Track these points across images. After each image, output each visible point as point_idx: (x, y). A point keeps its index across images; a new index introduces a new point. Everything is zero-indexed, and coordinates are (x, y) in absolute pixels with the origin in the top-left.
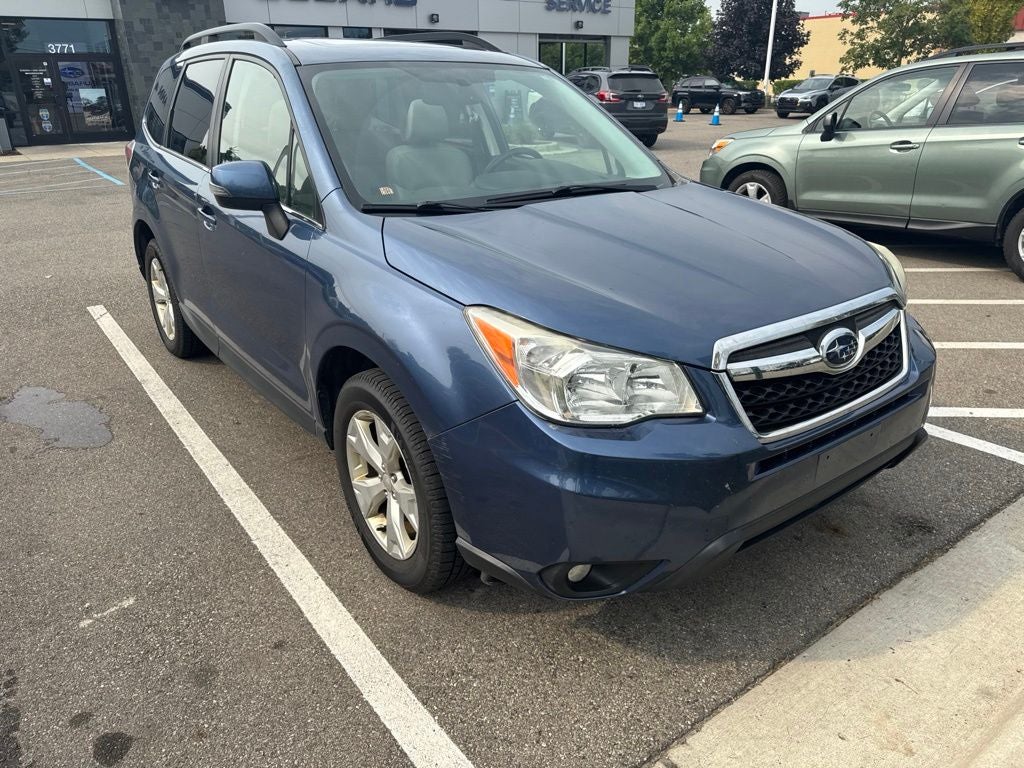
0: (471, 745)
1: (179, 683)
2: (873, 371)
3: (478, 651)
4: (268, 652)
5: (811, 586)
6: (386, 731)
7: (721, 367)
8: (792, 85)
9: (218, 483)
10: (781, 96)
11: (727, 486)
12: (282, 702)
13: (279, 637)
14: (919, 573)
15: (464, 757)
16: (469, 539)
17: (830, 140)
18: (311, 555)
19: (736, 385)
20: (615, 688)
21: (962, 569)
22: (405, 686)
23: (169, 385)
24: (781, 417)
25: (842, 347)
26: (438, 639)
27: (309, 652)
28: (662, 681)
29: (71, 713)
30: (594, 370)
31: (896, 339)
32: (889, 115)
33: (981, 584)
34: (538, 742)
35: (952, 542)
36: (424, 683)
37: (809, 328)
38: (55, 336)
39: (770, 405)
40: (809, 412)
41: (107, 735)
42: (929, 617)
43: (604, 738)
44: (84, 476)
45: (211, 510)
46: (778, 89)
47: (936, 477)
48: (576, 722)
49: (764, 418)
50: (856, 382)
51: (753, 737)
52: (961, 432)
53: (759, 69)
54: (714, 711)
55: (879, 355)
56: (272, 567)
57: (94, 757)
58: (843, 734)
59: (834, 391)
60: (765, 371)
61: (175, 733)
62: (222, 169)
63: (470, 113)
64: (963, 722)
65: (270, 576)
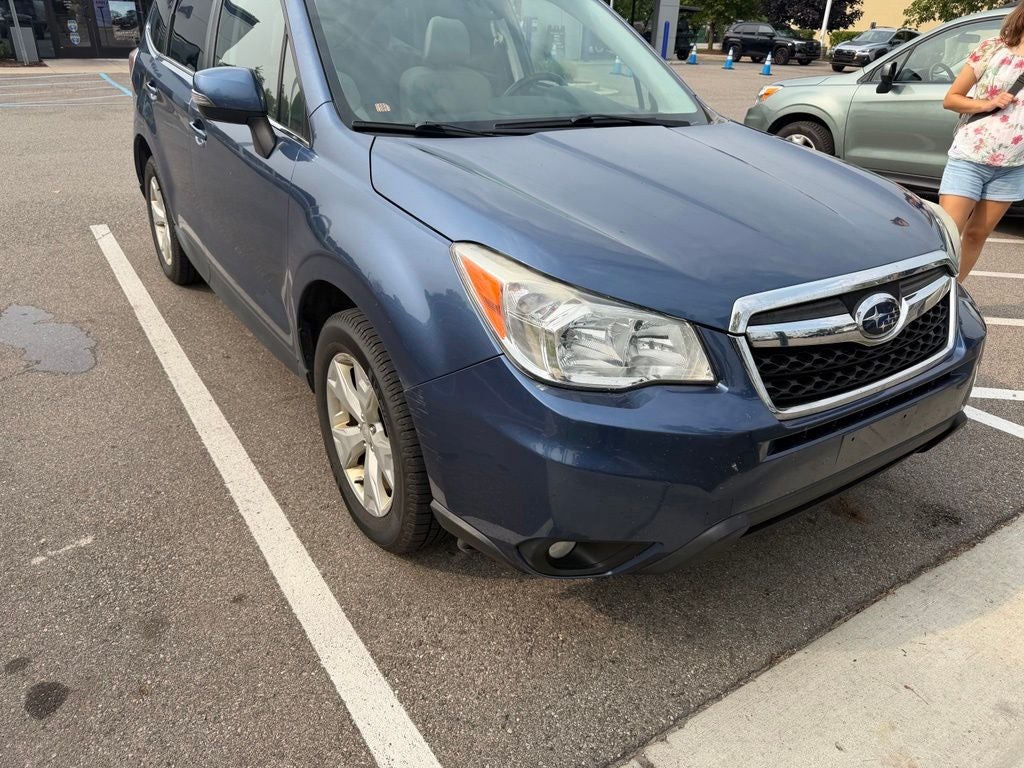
0: (430, 725)
1: (127, 633)
2: (914, 345)
3: (451, 621)
4: (225, 606)
5: (820, 574)
6: (340, 703)
7: (740, 330)
8: (850, 37)
9: (198, 420)
10: (838, 47)
11: (734, 466)
12: (231, 662)
13: (239, 590)
14: (942, 568)
15: (421, 737)
16: (444, 502)
17: (887, 92)
18: (285, 504)
19: (755, 351)
20: (595, 672)
21: (989, 568)
22: (367, 654)
23: (162, 312)
24: (804, 391)
25: (881, 315)
26: (409, 604)
27: (270, 609)
28: (646, 669)
29: (8, 657)
30: (593, 325)
31: (943, 310)
32: (953, 69)
33: (1008, 585)
34: (503, 728)
35: (981, 537)
36: (387, 651)
37: (845, 291)
38: (52, 254)
39: (793, 377)
40: (836, 386)
41: (42, 684)
42: (948, 619)
43: (576, 729)
44: (60, 403)
45: (187, 447)
46: (836, 40)
47: (969, 463)
48: (547, 708)
49: (785, 391)
50: (893, 356)
51: (740, 739)
52: (1000, 416)
53: (817, 17)
54: (701, 706)
55: (923, 327)
56: (243, 514)
57: (26, 708)
58: (841, 744)
59: (868, 365)
60: (790, 338)
61: (114, 687)
62: (204, 74)
63: (494, 35)
64: (976, 741)
65: (239, 523)
